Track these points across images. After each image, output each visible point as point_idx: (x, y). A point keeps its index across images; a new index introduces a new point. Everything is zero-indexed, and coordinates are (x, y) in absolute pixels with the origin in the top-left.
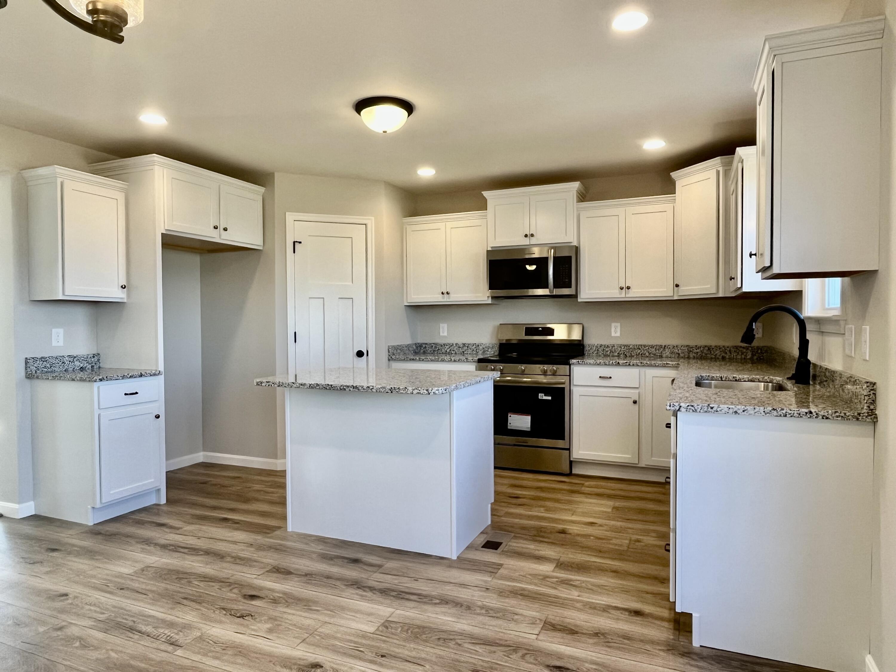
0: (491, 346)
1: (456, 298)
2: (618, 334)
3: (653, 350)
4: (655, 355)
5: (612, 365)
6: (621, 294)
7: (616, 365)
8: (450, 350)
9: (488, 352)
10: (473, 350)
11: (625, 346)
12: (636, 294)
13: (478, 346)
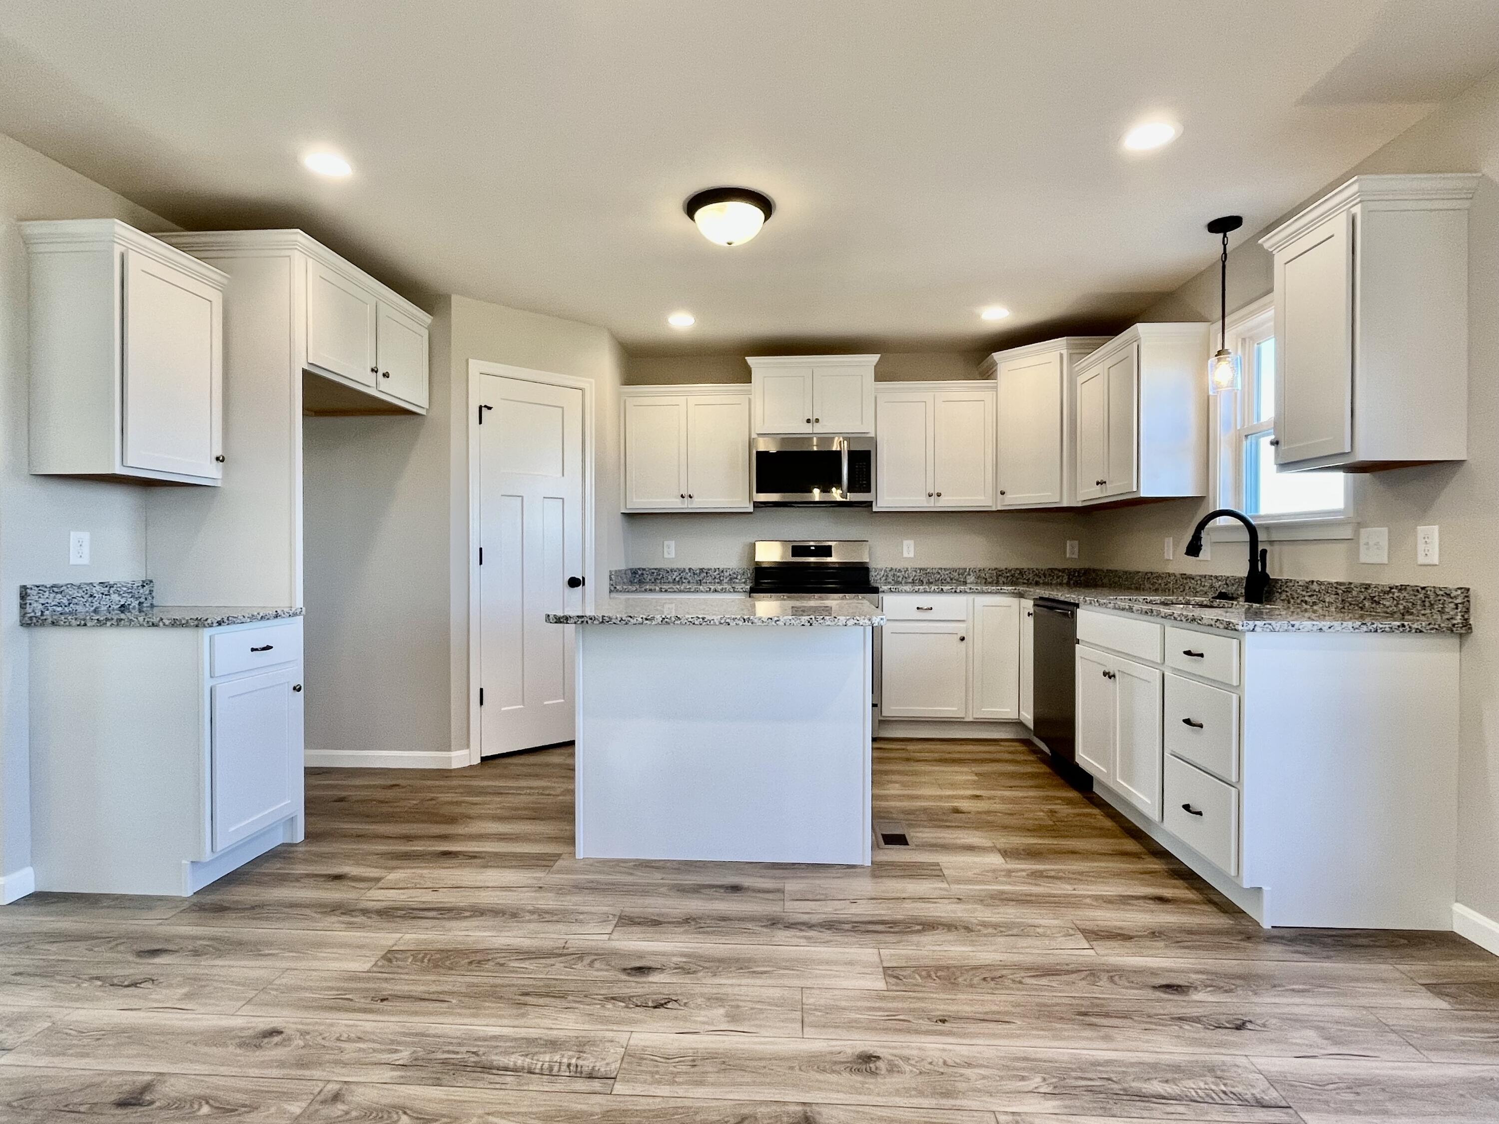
0: (741, 572)
1: (700, 503)
2: (912, 555)
3: (956, 574)
4: (957, 580)
5: (934, 592)
6: (928, 502)
7: (938, 592)
8: (681, 578)
9: (737, 581)
10: (715, 578)
11: (920, 569)
12: (948, 502)
13: (723, 571)
